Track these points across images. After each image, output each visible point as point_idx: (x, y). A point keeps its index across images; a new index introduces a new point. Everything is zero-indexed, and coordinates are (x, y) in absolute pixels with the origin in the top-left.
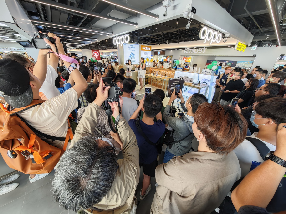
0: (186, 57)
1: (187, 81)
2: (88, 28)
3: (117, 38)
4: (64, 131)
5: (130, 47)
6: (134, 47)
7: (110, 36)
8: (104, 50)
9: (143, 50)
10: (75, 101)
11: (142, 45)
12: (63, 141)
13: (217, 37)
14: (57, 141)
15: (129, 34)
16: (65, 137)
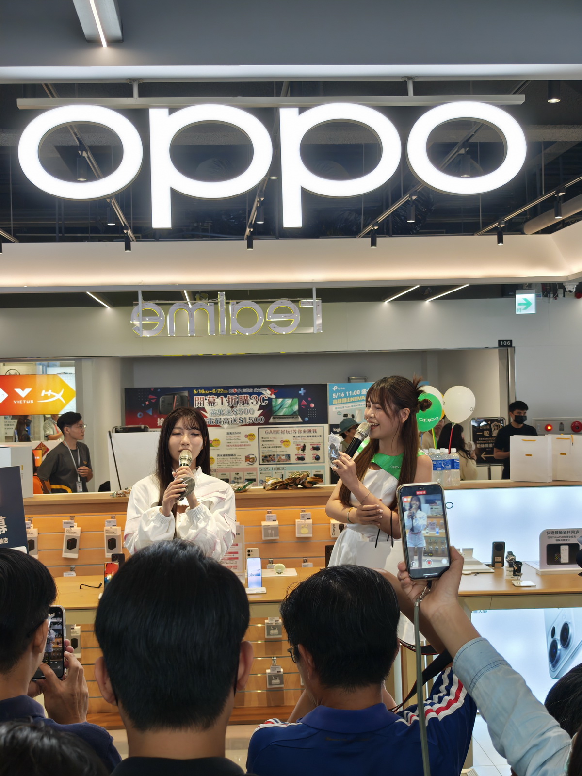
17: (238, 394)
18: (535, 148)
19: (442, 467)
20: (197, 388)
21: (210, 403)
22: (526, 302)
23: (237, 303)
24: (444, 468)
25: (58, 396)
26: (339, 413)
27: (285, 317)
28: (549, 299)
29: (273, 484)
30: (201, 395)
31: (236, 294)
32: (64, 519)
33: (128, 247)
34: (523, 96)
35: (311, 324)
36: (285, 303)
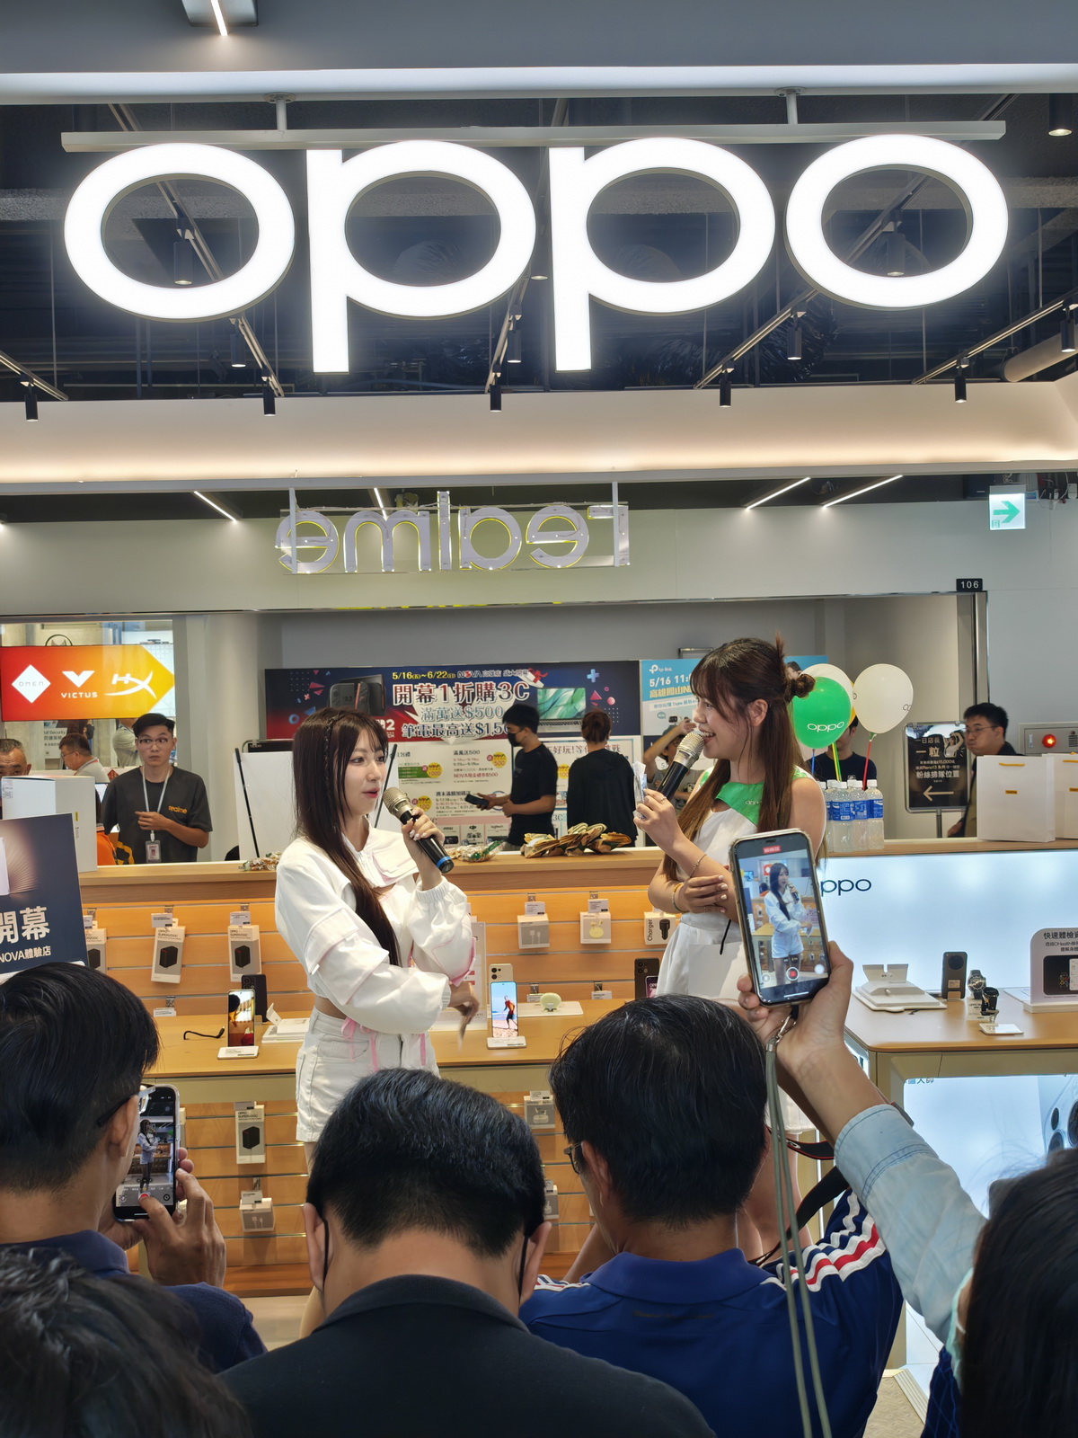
17: (474, 680)
18: (1023, 222)
19: (850, 814)
20: (399, 670)
21: (422, 697)
22: (1007, 507)
23: (472, 511)
24: (854, 817)
25: (143, 685)
26: (661, 715)
27: (561, 537)
28: (1051, 503)
29: (538, 846)
30: (407, 681)
31: (469, 495)
32: (155, 910)
33: (269, 408)
34: (1003, 124)
35: (609, 550)
36: (560, 510)
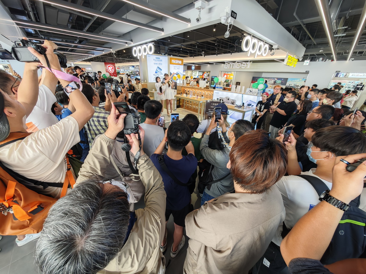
0: (227, 73)
1: (228, 103)
2: (97, 33)
3: (137, 48)
4: (60, 174)
5: (156, 60)
6: (160, 59)
7: (128, 45)
8: (121, 62)
9: (173, 64)
10: (75, 133)
11: (170, 57)
12: (60, 188)
13: (263, 49)
14: (50, 187)
15: (153, 43)
16: (63, 181)
